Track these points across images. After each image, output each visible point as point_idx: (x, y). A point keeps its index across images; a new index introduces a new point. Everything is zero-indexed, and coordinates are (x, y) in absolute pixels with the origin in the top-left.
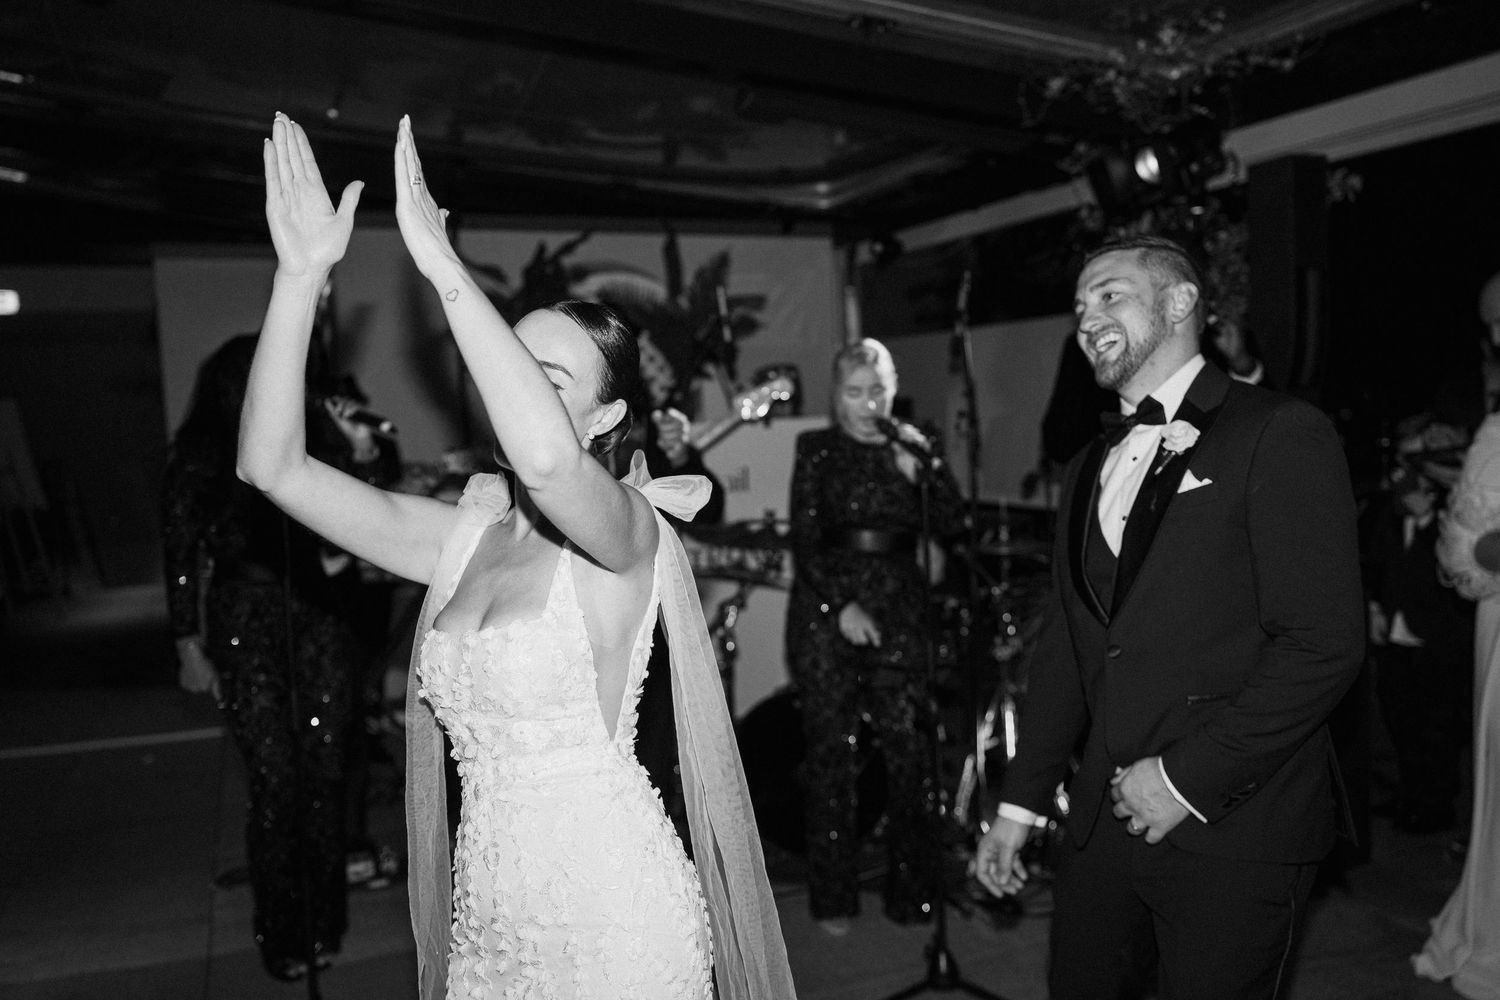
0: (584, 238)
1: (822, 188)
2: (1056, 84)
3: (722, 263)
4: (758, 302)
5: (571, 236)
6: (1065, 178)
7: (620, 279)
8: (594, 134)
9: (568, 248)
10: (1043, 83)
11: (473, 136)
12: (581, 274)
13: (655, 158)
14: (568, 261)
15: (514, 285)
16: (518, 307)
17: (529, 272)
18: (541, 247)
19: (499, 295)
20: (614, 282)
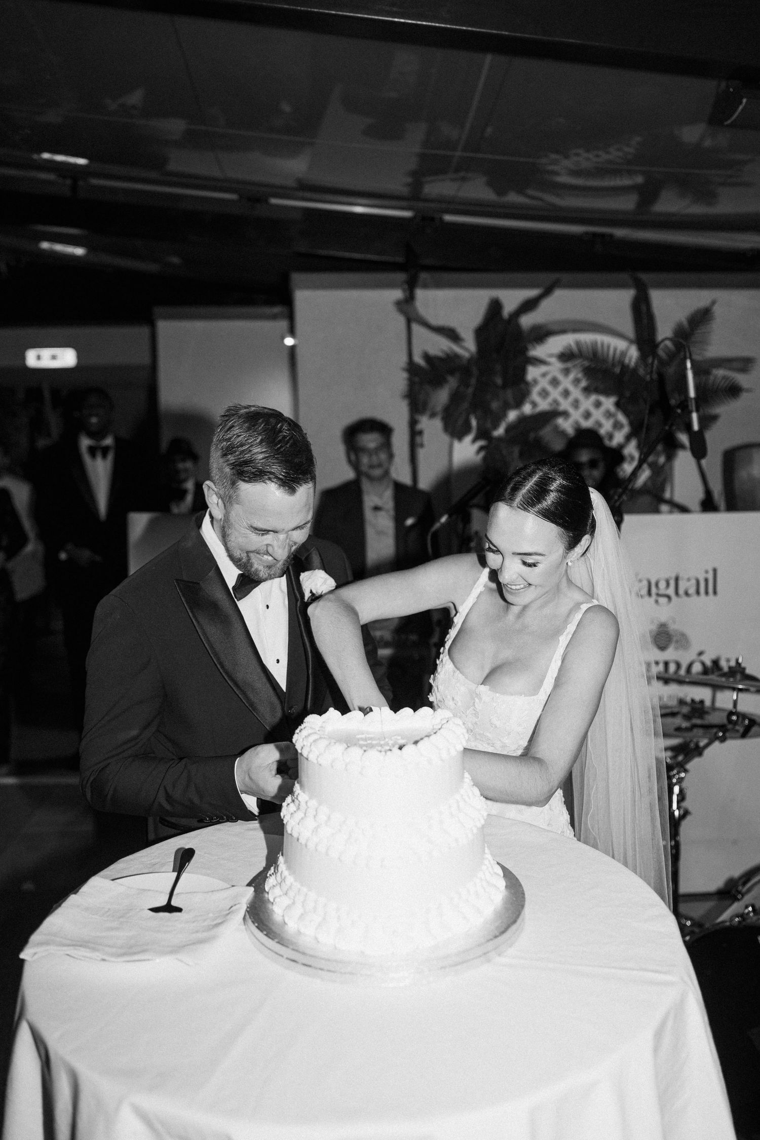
0: (547, 292)
3: (702, 317)
4: (745, 364)
5: (532, 293)
7: (587, 338)
9: (529, 306)
12: (541, 334)
13: (627, 204)
14: (527, 321)
15: (469, 346)
16: (475, 371)
17: (481, 333)
18: (495, 307)
19: (457, 356)
20: (578, 343)
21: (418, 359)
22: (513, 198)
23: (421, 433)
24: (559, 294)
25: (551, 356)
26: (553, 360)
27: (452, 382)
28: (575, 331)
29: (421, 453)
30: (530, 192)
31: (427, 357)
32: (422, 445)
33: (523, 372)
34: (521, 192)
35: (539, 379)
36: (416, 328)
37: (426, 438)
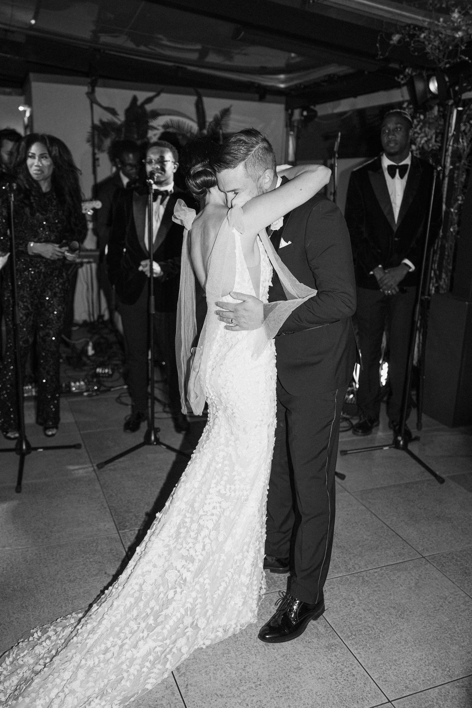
0: (158, 95)
1: (282, 76)
2: (396, 38)
3: (226, 112)
5: (151, 94)
6: (399, 86)
7: (175, 118)
8: (165, 42)
9: (149, 100)
10: (389, 36)
11: (105, 39)
12: (155, 114)
13: (194, 56)
14: (149, 107)
15: (121, 118)
16: (123, 130)
17: (128, 112)
18: (135, 99)
19: (115, 123)
20: (171, 121)
21: (97, 122)
22: (142, 48)
23: (98, 159)
24: (163, 95)
25: (159, 126)
26: (160, 128)
27: (113, 135)
28: (169, 114)
29: (99, 169)
30: (150, 47)
31: (101, 121)
32: (99, 166)
33: (146, 133)
34: (146, 45)
35: (153, 137)
36: (95, 106)
37: (101, 162)
